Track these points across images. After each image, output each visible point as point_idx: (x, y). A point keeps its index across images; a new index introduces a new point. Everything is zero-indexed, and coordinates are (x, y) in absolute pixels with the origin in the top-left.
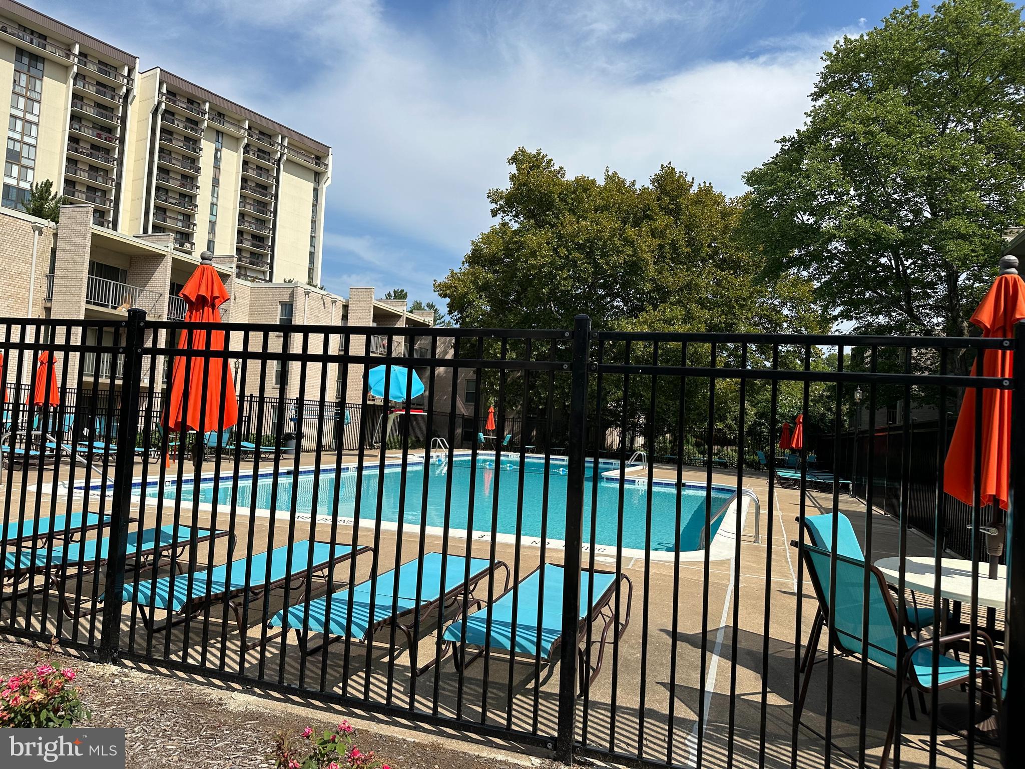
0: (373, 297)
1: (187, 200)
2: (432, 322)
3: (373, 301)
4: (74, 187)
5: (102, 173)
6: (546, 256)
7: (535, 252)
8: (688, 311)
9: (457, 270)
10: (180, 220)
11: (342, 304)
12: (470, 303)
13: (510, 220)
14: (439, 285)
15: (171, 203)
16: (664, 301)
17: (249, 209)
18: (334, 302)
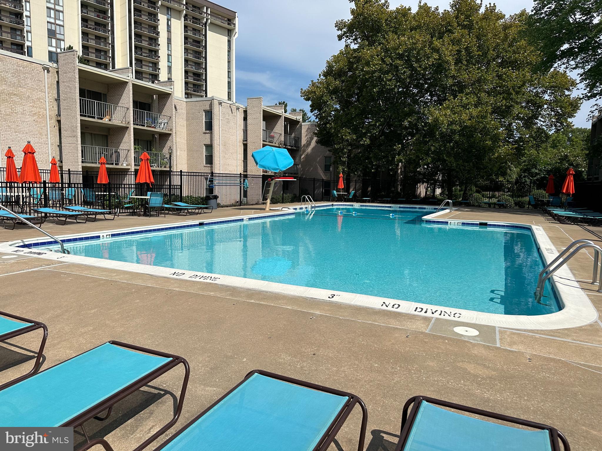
0: (262, 104)
1: (153, 53)
2: (301, 119)
3: (262, 106)
4: (88, 50)
5: (103, 40)
6: (376, 64)
7: (369, 62)
8: (479, 98)
9: (315, 81)
10: (151, 67)
11: (243, 110)
12: (325, 103)
13: (351, 42)
14: (304, 92)
15: (144, 56)
16: (461, 91)
17: (190, 57)
18: (238, 109)
